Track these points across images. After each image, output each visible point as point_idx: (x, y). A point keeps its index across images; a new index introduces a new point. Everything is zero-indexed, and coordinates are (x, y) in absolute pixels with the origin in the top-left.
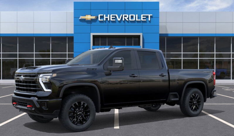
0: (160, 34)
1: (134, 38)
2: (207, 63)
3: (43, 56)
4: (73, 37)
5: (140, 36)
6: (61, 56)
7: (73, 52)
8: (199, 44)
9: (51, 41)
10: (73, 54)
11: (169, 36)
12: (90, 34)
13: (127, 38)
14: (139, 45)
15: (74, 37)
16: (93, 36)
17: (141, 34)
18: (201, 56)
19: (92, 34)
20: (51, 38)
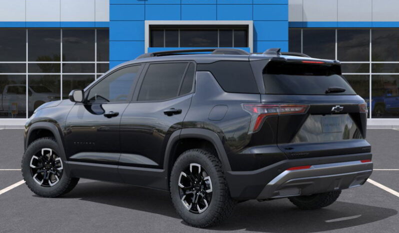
0: (290, 23)
1: (235, 30)
2: (387, 83)
3: (45, 68)
4: (108, 28)
5: (247, 26)
6: (84, 68)
7: (108, 61)
8: (371, 44)
9: (63, 37)
10: (108, 64)
11: (309, 26)
12: (144, 23)
13: (220, 30)
14: (246, 45)
15: (110, 29)
16: (150, 26)
17: (250, 23)
18: (376, 68)
19: (148, 23)
20: (63, 30)
